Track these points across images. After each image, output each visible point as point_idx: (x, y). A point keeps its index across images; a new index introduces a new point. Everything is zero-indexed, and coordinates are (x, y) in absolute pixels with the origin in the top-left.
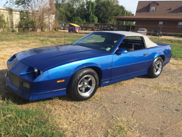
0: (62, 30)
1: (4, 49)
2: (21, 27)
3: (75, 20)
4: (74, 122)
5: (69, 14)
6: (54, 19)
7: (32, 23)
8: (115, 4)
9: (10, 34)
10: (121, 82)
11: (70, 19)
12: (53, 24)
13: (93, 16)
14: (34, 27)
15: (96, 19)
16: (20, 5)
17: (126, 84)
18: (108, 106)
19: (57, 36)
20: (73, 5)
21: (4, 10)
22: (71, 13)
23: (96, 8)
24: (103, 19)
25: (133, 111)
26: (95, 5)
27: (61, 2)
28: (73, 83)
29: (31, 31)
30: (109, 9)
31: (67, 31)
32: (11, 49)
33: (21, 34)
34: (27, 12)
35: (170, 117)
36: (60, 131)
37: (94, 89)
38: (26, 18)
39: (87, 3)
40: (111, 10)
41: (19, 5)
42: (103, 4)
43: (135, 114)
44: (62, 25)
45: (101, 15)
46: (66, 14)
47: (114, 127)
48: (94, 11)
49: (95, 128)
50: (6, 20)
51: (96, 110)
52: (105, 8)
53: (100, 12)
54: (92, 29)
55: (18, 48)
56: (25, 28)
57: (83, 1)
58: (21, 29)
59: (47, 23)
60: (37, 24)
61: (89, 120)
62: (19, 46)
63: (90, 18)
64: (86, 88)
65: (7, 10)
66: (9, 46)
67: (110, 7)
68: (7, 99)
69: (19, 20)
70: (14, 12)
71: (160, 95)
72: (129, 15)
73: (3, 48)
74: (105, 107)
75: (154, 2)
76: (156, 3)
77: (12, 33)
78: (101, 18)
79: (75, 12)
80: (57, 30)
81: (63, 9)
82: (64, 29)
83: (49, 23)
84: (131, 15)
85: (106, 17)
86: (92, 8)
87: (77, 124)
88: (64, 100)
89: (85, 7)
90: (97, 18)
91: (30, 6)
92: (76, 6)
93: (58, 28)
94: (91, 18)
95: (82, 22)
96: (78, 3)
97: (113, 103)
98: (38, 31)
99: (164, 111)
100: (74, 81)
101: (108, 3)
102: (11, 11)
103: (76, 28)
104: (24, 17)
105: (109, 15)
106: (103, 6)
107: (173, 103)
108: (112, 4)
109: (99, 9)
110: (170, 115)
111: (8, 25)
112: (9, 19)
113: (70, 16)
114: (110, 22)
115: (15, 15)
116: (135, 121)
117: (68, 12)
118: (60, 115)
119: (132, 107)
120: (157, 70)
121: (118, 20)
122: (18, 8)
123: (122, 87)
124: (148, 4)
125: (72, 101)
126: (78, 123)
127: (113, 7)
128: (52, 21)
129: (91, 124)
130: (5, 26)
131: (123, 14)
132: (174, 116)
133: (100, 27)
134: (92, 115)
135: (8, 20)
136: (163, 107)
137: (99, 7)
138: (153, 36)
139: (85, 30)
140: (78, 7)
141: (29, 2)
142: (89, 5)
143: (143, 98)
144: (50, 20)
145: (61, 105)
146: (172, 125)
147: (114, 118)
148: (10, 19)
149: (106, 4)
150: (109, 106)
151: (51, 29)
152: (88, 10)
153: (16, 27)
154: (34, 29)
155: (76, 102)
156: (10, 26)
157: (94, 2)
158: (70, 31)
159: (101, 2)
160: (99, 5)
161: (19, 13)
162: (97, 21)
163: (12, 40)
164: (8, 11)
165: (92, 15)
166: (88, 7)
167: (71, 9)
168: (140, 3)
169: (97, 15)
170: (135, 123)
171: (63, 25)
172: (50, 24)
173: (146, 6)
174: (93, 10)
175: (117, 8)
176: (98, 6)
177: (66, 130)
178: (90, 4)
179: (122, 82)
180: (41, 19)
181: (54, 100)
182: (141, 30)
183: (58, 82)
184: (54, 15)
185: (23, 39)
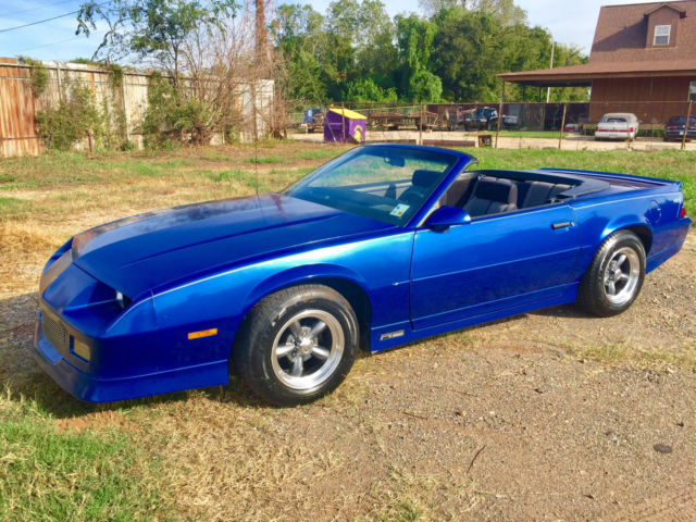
0: (304, 133)
1: (77, 214)
2: (152, 132)
3: (356, 93)
4: (241, 485)
5: (332, 71)
6: (272, 94)
7: (191, 113)
8: (511, 23)
9: (113, 157)
10: (466, 333)
11: (337, 93)
12: (267, 113)
13: (423, 72)
14: (199, 130)
15: (436, 86)
16: (151, 51)
17: (484, 340)
18: (387, 428)
19: (278, 158)
20: (347, 40)
21: (93, 72)
22: (340, 69)
23: (436, 42)
24: (463, 84)
25: (478, 448)
26: (431, 32)
27: (303, 30)
28: (253, 340)
29: (190, 141)
30: (487, 43)
31: (320, 137)
32: (102, 212)
33: (150, 157)
34: (174, 78)
35: (621, 477)
36: (175, 517)
37: (342, 361)
38: (169, 96)
39: (401, 26)
40: (495, 47)
41: (144, 54)
42: (464, 28)
43: (483, 461)
44: (306, 114)
45: (455, 68)
46: (324, 74)
47: (384, 508)
48: (428, 55)
49: (310, 510)
50: (99, 108)
51: (336, 442)
52: (471, 39)
53: (451, 57)
54: (418, 126)
55: (127, 208)
56: (168, 133)
57: (386, 21)
58: (154, 137)
59: (245, 113)
60: (209, 116)
61: (298, 481)
62: (131, 203)
63: (412, 82)
64: (307, 358)
65: (103, 73)
66: (93, 203)
67: (490, 36)
68: (27, 399)
69: (147, 105)
70: (126, 79)
71: (611, 386)
72: (571, 62)
73: (72, 211)
74: (371, 432)
75: (665, 7)
76: (674, 10)
77: (120, 153)
78: (457, 81)
79: (356, 61)
80: (283, 134)
81: (311, 56)
82: (311, 131)
83: (255, 110)
84: (578, 61)
85: (476, 75)
86: (421, 45)
87: (246, 494)
88: (226, 402)
89: (395, 42)
90: (439, 80)
91: (182, 52)
92: (360, 39)
93: (286, 128)
94: (416, 81)
95: (381, 99)
96: (367, 30)
97: (410, 417)
98: (213, 142)
99: (605, 449)
100: (256, 333)
101: (483, 20)
102: (115, 74)
103: (351, 123)
104: (164, 95)
105: (487, 65)
106: (461, 34)
107: (654, 420)
108: (498, 24)
109: (448, 47)
110: (627, 468)
111: (108, 125)
112: (109, 104)
113: (338, 80)
114: (492, 94)
115: (130, 88)
116: (473, 485)
117: (329, 65)
118: (194, 460)
119: (481, 432)
120: (620, 285)
121: (523, 83)
122: (141, 62)
123: (467, 355)
124: (639, 17)
125: (254, 405)
126: (252, 489)
127: (503, 34)
128: (265, 103)
129: (299, 495)
130: (96, 131)
131: (543, 60)
132: (638, 474)
133: (448, 115)
134: (315, 460)
135: (106, 109)
136: (608, 434)
137: (447, 40)
138: (666, 140)
139: (391, 129)
140: (366, 43)
141: (178, 41)
142: (409, 34)
143: (535, 396)
144: (257, 101)
145: (209, 421)
146: (620, 509)
147: (395, 476)
148: (114, 106)
149: (472, 25)
150: (390, 427)
151: (260, 134)
152: (406, 54)
153: (135, 133)
154: (199, 135)
155: (269, 410)
156: (114, 128)
157: (427, 19)
158: (328, 137)
159: (455, 21)
160: (446, 30)
161: (144, 80)
162: (441, 91)
163: (114, 180)
164: (105, 78)
165: (421, 70)
166: (404, 43)
167: (342, 55)
168: (606, 11)
169: (439, 71)
170: (470, 495)
171: (310, 113)
172: (258, 115)
173: (632, 23)
174: (423, 50)
175: (517, 38)
176: (442, 33)
177: (200, 513)
178: (414, 31)
179: (471, 333)
180: (225, 98)
181: (190, 401)
182: (610, 120)
183: (192, 336)
184: (272, 82)
185: (152, 174)
